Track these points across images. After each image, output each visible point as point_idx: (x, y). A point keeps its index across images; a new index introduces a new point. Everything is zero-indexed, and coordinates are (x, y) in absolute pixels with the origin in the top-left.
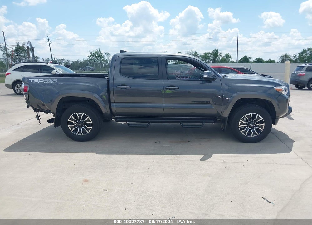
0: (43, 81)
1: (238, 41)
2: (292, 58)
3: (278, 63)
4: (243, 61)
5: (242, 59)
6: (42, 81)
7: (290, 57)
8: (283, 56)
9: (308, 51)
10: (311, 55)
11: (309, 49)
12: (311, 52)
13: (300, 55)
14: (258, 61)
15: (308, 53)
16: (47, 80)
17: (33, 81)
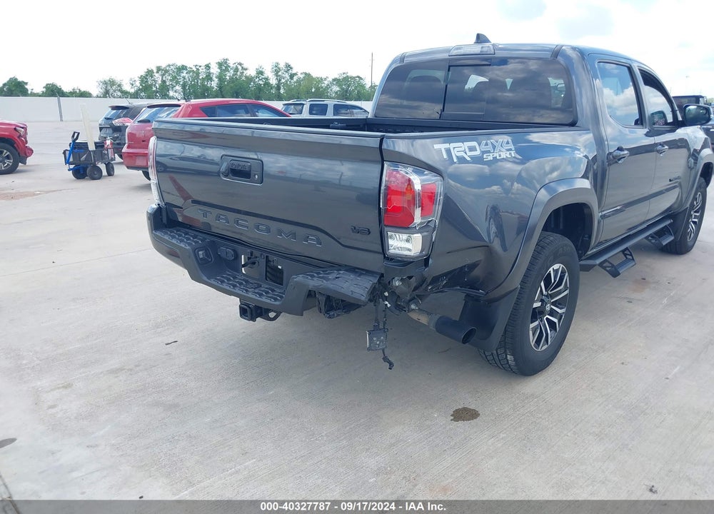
2: (127, 88)
3: (97, 97)
4: (9, 89)
6: (475, 149)
8: (105, 83)
9: (157, 72)
10: (164, 82)
11: (159, 69)
12: (163, 75)
13: (142, 81)
14: (52, 91)
15: (158, 77)
16: (487, 144)
17: (448, 151)
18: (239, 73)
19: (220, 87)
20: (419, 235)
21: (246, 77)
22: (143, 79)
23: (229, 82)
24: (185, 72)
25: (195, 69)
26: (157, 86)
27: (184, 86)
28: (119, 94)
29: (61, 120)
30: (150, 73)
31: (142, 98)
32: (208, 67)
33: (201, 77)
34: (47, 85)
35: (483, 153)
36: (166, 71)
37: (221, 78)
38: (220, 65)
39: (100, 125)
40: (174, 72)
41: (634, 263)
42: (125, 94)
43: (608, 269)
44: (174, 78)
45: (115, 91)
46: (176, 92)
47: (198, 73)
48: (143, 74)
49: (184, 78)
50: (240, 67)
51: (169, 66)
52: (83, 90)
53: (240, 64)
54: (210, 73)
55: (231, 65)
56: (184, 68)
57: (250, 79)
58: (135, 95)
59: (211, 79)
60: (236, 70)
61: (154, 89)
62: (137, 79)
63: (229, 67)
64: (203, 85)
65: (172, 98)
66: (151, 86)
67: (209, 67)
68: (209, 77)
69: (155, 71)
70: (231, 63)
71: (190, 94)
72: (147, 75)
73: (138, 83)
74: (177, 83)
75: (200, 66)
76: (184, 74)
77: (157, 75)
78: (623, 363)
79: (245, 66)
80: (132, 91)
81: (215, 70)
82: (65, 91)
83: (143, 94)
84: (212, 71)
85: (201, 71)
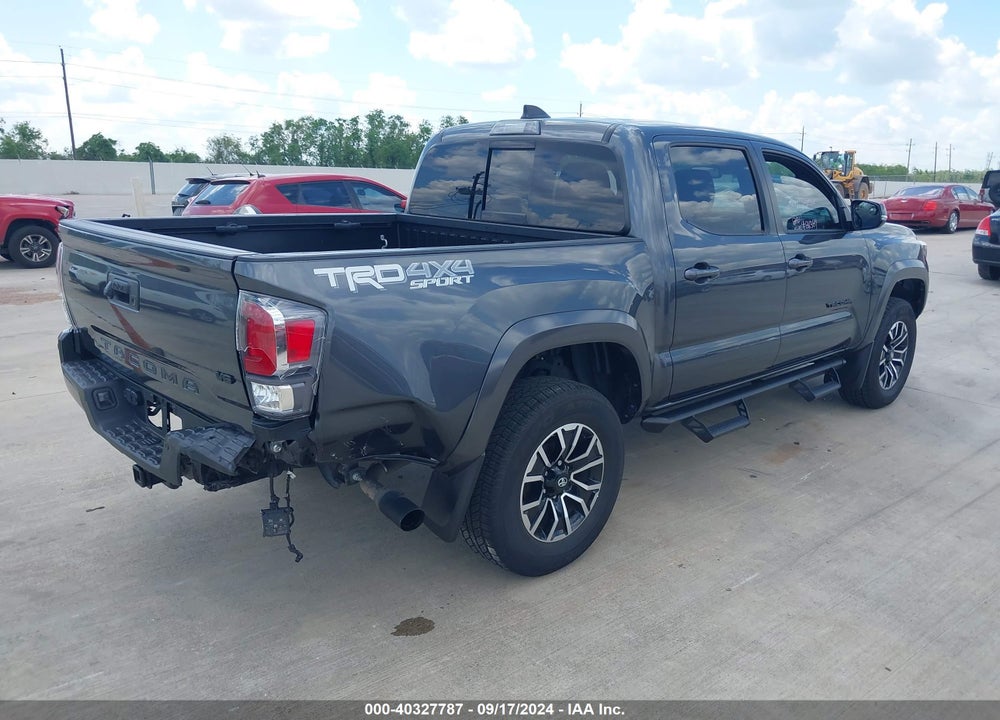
0: (401, 278)
1: (65, 78)
2: (247, 149)
3: (207, 161)
4: (91, 150)
5: (86, 144)
6: (395, 274)
7: (237, 146)
8: (218, 142)
9: (287, 128)
10: (295, 141)
11: (289, 124)
12: (294, 132)
13: (265, 140)
14: (148, 153)
15: (287, 134)
16: (420, 267)
17: (341, 278)
18: (397, 131)
19: (371, 149)
20: (289, 387)
21: (407, 136)
22: (267, 137)
23: (383, 143)
24: (324, 128)
25: (337, 125)
26: (286, 146)
27: (321, 148)
28: (236, 157)
29: (154, 193)
30: (277, 129)
31: (265, 164)
32: (355, 121)
33: (345, 136)
34: (141, 144)
35: (410, 279)
36: (299, 127)
37: (371, 136)
38: (371, 118)
39: (173, 203)
40: (309, 128)
41: (747, 423)
42: (243, 158)
43: (696, 430)
44: (309, 136)
45: (230, 153)
46: (310, 155)
47: (340, 130)
48: (268, 130)
49: (322, 135)
50: (398, 123)
51: (303, 119)
52: (188, 151)
53: (398, 118)
54: (357, 130)
55: (387, 120)
56: (322, 122)
57: (412, 139)
58: (257, 160)
59: (358, 139)
60: (394, 126)
61: (282, 151)
62: (260, 137)
63: (384, 121)
64: (348, 146)
65: (305, 164)
66: (277, 147)
67: (357, 122)
68: (356, 136)
69: (284, 126)
70: (386, 117)
71: (329, 158)
72: (273, 133)
73: (260, 143)
74: (313, 143)
75: (344, 121)
76: (322, 131)
77: (286, 132)
78: (680, 566)
79: (405, 120)
80: (253, 153)
81: (364, 126)
82: (164, 153)
83: (266, 158)
84: (360, 127)
85: (345, 126)
